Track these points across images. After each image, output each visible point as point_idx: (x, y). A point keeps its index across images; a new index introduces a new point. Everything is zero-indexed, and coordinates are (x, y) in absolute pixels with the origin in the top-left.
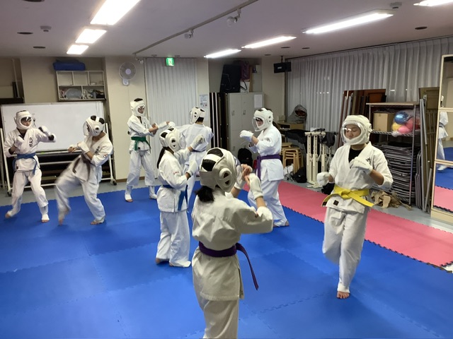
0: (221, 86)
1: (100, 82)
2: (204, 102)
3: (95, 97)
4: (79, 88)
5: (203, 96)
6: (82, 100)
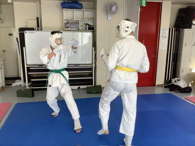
1: (92, 18)
2: (164, 35)
3: (87, 29)
4: (77, 22)
5: (164, 30)
6: (79, 30)
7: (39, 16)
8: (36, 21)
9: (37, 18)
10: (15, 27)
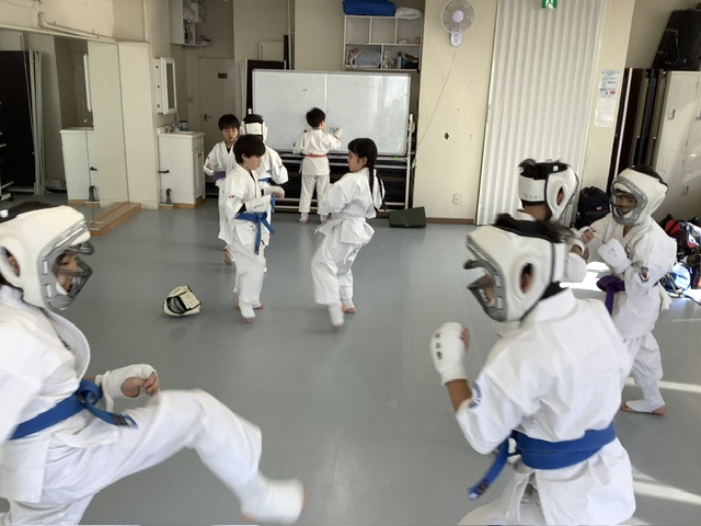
0: (657, 55)
1: (415, 39)
2: (609, 86)
3: (399, 65)
4: (378, 49)
5: (610, 73)
6: (378, 69)
7: (289, 33)
8: (282, 44)
9: (286, 37)
10: (233, 58)
